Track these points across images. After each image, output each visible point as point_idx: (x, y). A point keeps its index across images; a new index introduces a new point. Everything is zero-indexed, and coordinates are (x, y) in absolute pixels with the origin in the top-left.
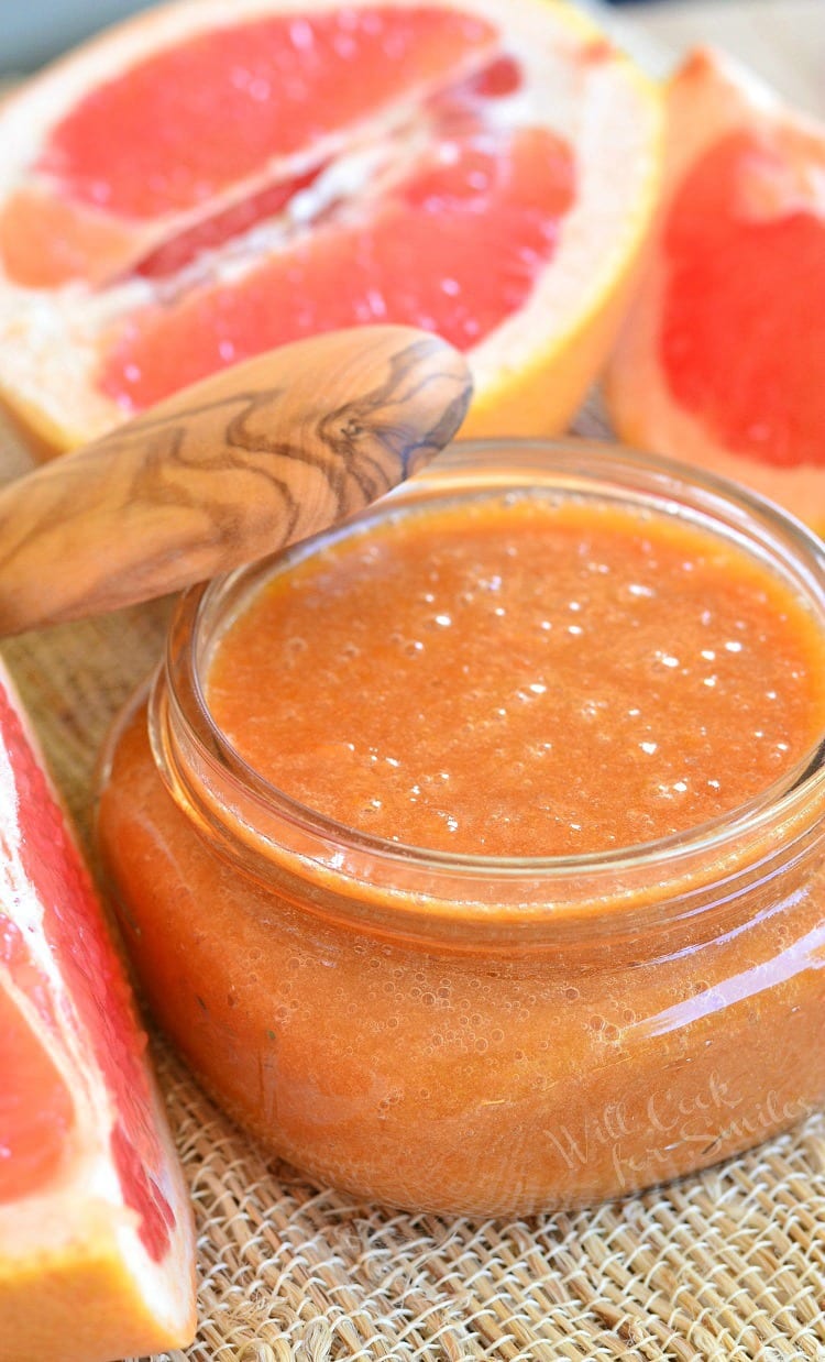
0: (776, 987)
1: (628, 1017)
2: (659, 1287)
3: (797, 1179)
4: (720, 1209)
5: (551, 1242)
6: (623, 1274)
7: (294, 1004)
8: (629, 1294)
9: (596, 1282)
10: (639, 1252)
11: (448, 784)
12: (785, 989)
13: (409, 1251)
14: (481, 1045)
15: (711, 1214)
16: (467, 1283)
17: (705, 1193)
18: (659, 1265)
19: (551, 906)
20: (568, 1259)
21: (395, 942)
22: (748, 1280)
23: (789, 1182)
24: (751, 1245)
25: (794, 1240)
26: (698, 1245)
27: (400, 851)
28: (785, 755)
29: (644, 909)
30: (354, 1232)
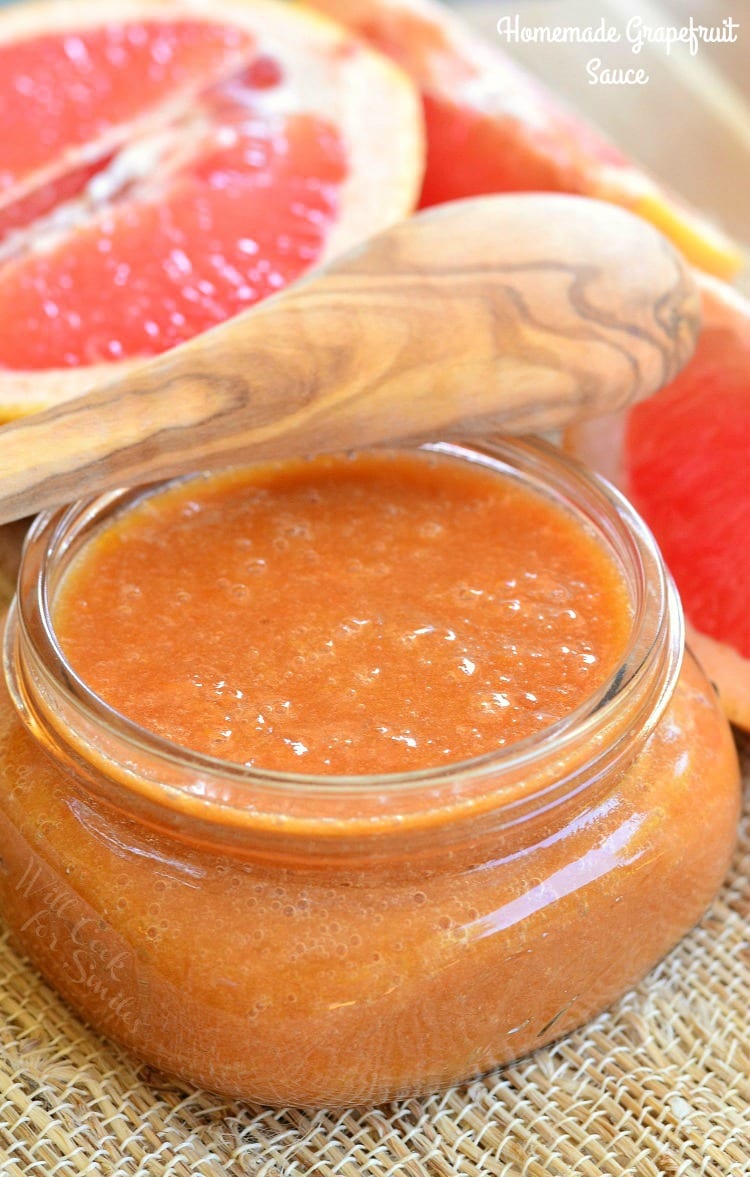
0: (600, 879)
1: (472, 915)
2: (510, 1160)
3: (620, 1052)
4: (554, 1084)
5: (406, 1126)
6: (475, 1151)
7: (164, 924)
8: (483, 1169)
9: (452, 1160)
10: (487, 1129)
11: (288, 713)
12: (608, 879)
13: (278, 1143)
14: (341, 950)
15: (547, 1089)
16: (335, 1170)
17: (539, 1070)
18: (507, 1139)
19: (400, 818)
20: (423, 1138)
21: (253, 860)
22: (589, 1147)
23: (614, 1056)
24: (588, 1116)
25: (625, 1109)
26: (540, 1119)
27: (252, 775)
28: (593, 669)
29: (481, 817)
30: (227, 1129)
